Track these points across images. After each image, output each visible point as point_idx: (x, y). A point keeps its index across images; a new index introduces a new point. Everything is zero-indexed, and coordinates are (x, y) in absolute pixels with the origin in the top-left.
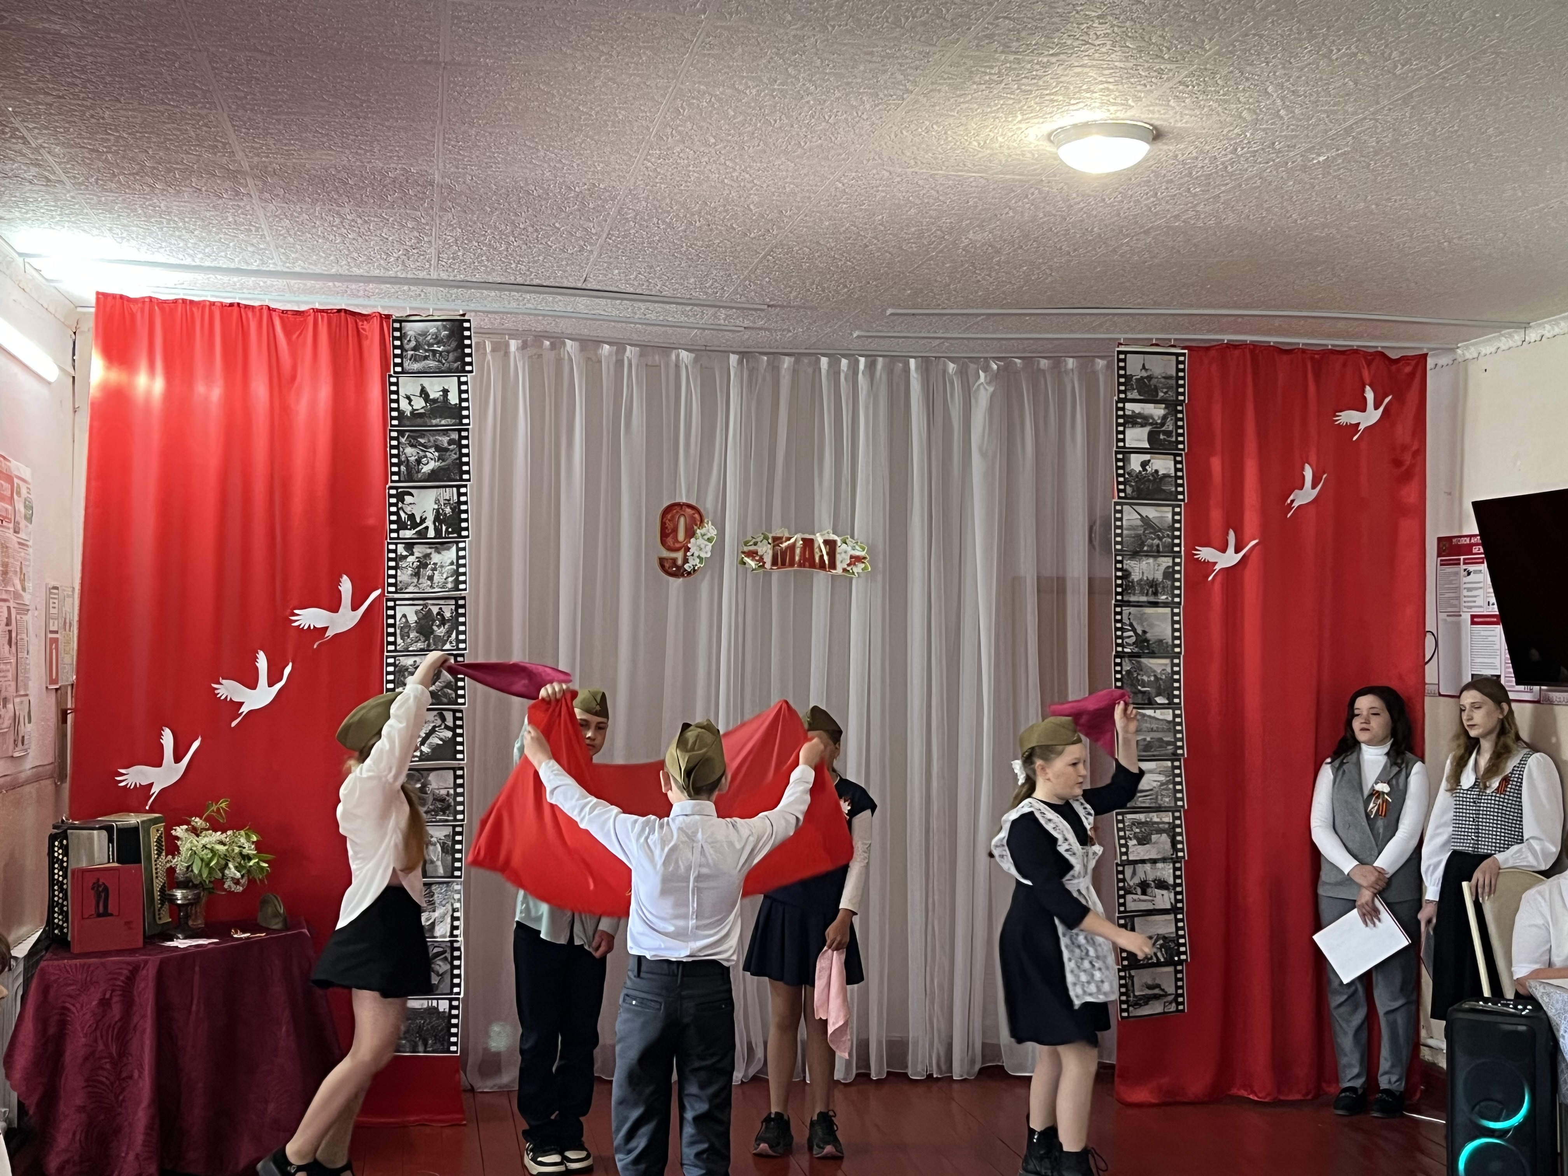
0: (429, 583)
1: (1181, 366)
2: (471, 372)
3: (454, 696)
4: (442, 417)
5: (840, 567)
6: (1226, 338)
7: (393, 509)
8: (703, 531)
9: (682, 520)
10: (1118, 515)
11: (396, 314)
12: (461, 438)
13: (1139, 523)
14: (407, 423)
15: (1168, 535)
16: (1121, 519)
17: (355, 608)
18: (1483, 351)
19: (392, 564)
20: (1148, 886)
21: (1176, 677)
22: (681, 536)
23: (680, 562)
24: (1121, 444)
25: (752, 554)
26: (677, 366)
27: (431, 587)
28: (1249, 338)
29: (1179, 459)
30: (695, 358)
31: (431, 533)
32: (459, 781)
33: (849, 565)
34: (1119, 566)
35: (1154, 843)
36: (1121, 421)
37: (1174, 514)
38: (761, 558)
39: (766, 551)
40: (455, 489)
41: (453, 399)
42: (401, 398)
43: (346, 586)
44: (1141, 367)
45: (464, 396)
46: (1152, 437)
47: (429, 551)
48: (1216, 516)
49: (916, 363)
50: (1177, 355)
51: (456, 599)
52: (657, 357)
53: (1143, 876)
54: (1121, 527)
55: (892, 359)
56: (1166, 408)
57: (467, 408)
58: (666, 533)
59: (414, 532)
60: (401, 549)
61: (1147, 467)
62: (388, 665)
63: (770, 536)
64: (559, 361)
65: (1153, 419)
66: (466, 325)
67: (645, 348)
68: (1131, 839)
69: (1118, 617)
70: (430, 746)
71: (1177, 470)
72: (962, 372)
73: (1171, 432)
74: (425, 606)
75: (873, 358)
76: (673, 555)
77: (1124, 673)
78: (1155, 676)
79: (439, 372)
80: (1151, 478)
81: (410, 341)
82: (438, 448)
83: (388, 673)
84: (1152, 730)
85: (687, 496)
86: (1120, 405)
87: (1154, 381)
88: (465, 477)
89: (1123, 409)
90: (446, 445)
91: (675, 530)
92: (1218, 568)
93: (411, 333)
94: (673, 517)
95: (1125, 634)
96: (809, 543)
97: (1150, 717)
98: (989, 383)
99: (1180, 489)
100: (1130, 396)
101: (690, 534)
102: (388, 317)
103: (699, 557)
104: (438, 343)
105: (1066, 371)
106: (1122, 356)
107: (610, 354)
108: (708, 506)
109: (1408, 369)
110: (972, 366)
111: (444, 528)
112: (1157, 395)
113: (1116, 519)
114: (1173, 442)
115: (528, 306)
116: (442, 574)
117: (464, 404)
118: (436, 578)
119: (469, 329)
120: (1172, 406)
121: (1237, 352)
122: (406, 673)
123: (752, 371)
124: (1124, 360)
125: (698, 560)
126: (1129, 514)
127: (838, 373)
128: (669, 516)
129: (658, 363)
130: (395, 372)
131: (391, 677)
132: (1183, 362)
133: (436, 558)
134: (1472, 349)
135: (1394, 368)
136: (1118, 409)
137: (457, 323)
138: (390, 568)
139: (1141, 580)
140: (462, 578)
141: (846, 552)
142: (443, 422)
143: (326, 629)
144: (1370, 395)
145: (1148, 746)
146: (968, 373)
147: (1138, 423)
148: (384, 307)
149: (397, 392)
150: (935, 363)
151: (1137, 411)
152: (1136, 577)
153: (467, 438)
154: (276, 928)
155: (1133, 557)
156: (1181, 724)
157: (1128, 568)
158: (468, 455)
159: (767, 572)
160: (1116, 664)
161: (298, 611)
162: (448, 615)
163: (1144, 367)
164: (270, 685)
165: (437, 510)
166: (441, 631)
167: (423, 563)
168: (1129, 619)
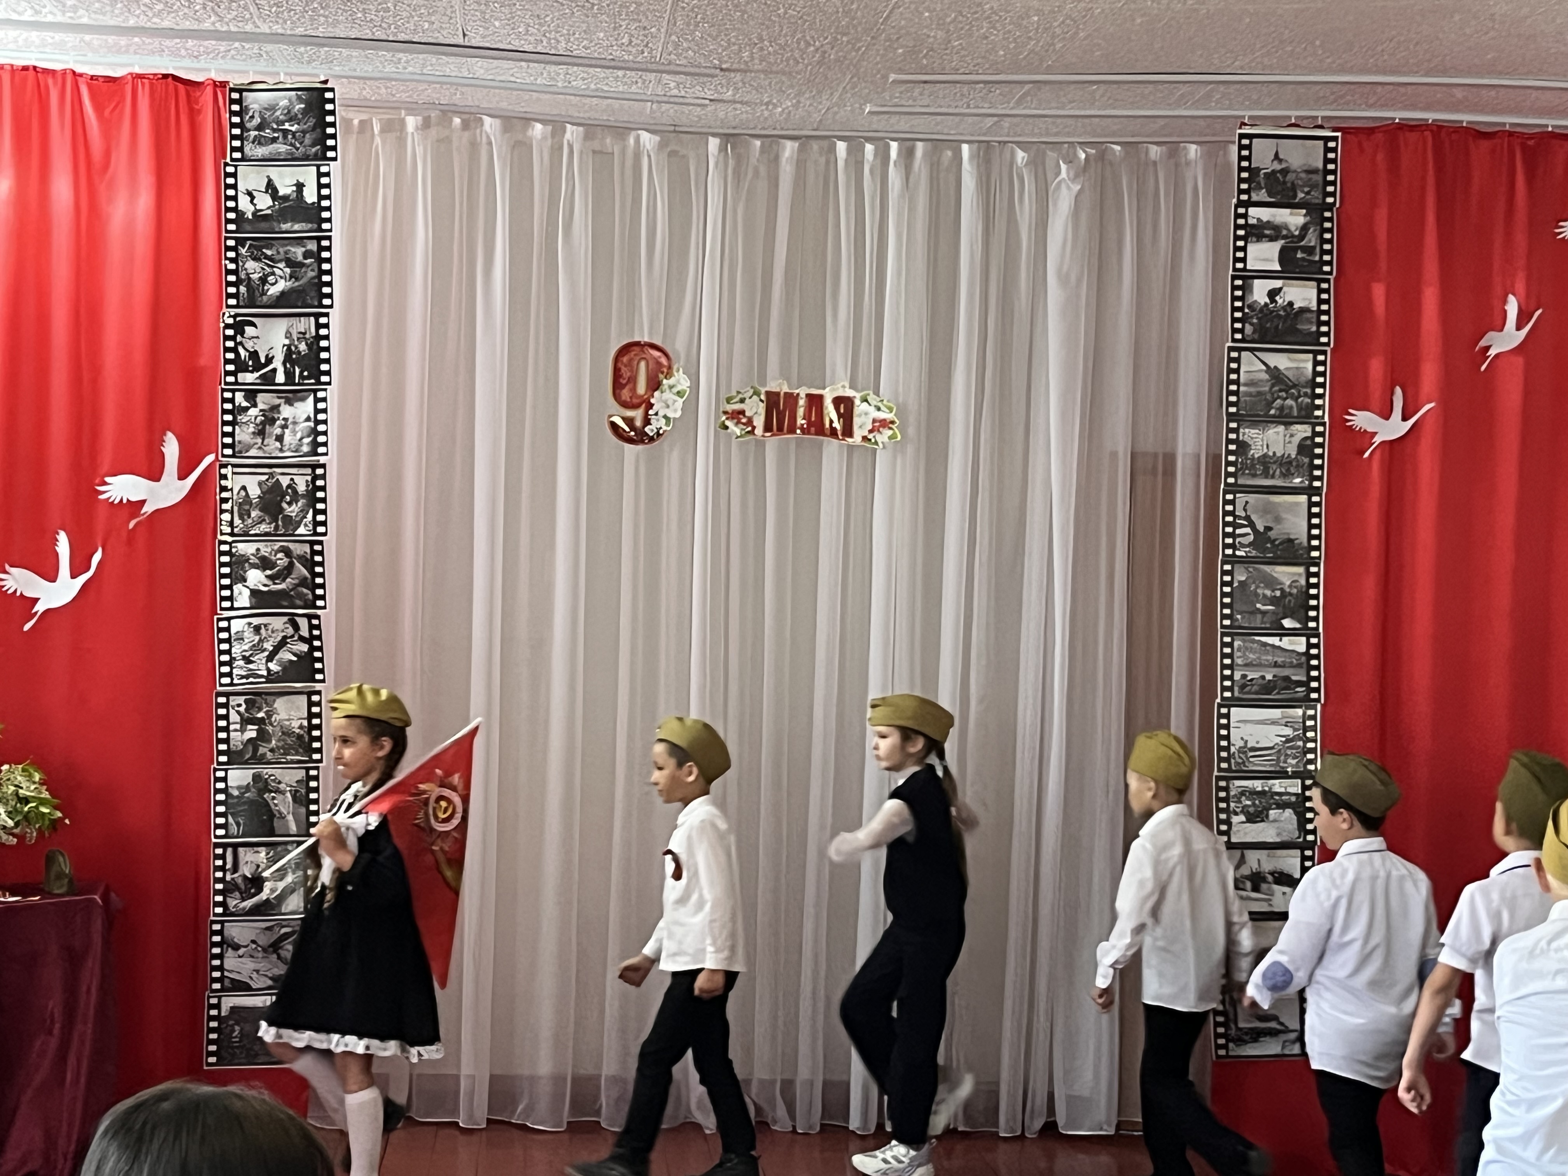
0: (278, 444)
1: (1331, 155)
2: (335, 159)
3: (310, 597)
4: (294, 220)
5: (858, 434)
6: (1398, 115)
7: (229, 344)
8: (672, 381)
9: (643, 364)
10: (1234, 366)
11: (235, 80)
12: (321, 249)
13: (1266, 377)
14: (248, 227)
15: (1306, 394)
16: (1237, 371)
17: (182, 476)
19: (228, 418)
20: (1264, 880)
21: (1313, 591)
22: (641, 389)
23: (638, 423)
24: (1240, 265)
25: (737, 415)
26: (637, 156)
27: (281, 450)
28: (1430, 116)
29: (1324, 286)
30: (660, 142)
31: (280, 378)
32: (315, 710)
33: (871, 431)
34: (1233, 436)
35: (1275, 821)
36: (1241, 233)
37: (1316, 363)
38: (750, 422)
39: (756, 410)
40: (312, 319)
41: (310, 196)
42: (240, 195)
43: (171, 448)
44: (1272, 156)
45: (325, 192)
46: (1285, 256)
47: (278, 401)
48: (1376, 368)
49: (971, 150)
50: (1327, 139)
51: (314, 467)
52: (608, 141)
53: (1255, 866)
54: (1237, 382)
55: (936, 144)
56: (1305, 216)
57: (328, 209)
58: (621, 382)
60: (239, 398)
61: (1277, 298)
62: (222, 553)
63: (763, 390)
64: (474, 145)
66: (328, 95)
67: (591, 129)
68: (1236, 814)
69: (1229, 508)
70: (280, 663)
71: (1320, 302)
72: (1037, 163)
73: (1314, 248)
74: (271, 475)
75: (908, 144)
77: (1236, 584)
78: (1282, 590)
79: (291, 159)
81: (252, 117)
82: (290, 263)
83: (222, 565)
84: (1276, 665)
85: (650, 334)
86: (1241, 211)
87: (1290, 177)
88: (326, 302)
89: (1245, 216)
90: (300, 258)
91: (633, 380)
92: (1377, 440)
93: (255, 106)
94: (631, 360)
95: (1238, 531)
96: (815, 401)
97: (1273, 646)
98: (1073, 180)
99: (1324, 329)
100: (1255, 197)
101: (655, 385)
102: (223, 84)
103: (665, 417)
104: (290, 120)
105: (1188, 163)
106: (1245, 142)
107: (544, 138)
108: (678, 346)
110: (1051, 155)
111: (297, 371)
112: (1295, 196)
113: (1230, 371)
114: (1316, 262)
115: (410, 69)
116: (294, 432)
117: (325, 203)
118: (288, 438)
119: (332, 101)
120: (1316, 211)
121: (1413, 136)
122: (247, 565)
123: (739, 160)
124: (1249, 147)
125: (664, 421)
126: (1251, 363)
127: (860, 163)
128: (625, 359)
129: (610, 151)
130: (232, 160)
131: (226, 570)
132: (1334, 150)
133: (286, 411)
136: (1237, 216)
137: (315, 94)
138: (225, 423)
139: (1265, 456)
140: (322, 439)
141: (866, 414)
142: (297, 227)
143: (143, 502)
145: (1268, 687)
146: (1044, 164)
147: (1266, 236)
148: (218, 71)
149: (234, 187)
150: (997, 151)
151: (1265, 219)
152: (1256, 451)
153: (328, 249)
154: (57, 892)
155: (1254, 424)
156: (1317, 657)
157: (1246, 438)
158: (329, 272)
159: (756, 440)
160: (1225, 573)
161: (107, 479)
162: (301, 488)
163: (1277, 157)
164: (73, 576)
165: (289, 347)
166: (292, 510)
167: (270, 418)
168: (1245, 510)
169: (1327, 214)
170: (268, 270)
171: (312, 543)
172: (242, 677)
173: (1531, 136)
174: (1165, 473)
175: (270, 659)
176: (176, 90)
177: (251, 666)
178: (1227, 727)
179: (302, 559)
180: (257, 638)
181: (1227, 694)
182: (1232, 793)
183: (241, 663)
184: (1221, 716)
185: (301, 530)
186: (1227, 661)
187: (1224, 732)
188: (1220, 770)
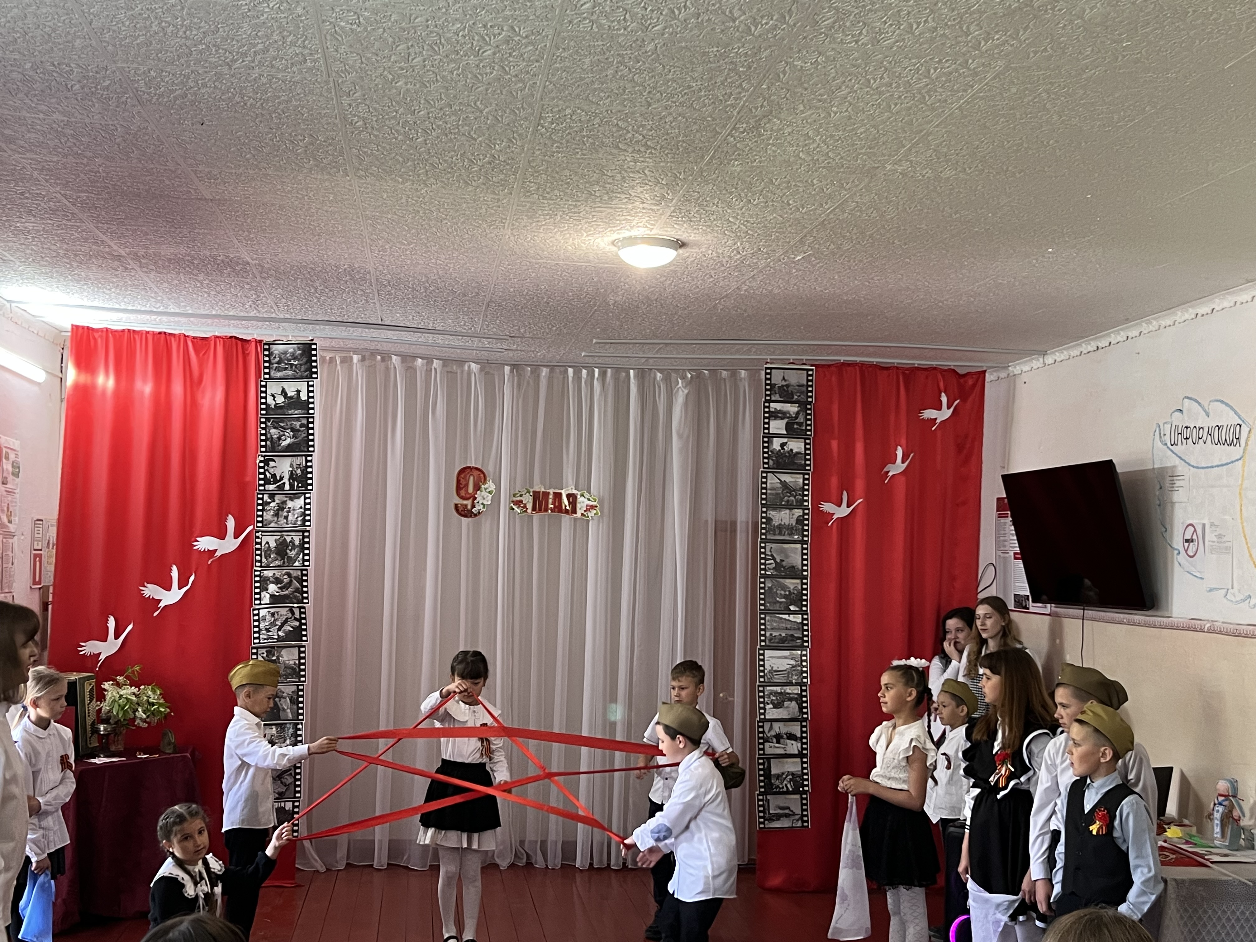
0: (285, 521)
1: (810, 378)
2: (316, 378)
3: (301, 598)
4: (295, 409)
5: (579, 512)
6: (842, 359)
7: (262, 470)
8: (486, 486)
9: (472, 478)
10: (764, 480)
11: (266, 339)
12: (309, 423)
13: (779, 485)
14: (272, 413)
15: (800, 494)
16: (766, 483)
17: (236, 537)
18: (1024, 370)
19: (260, 507)
20: (782, 737)
21: (805, 592)
22: (471, 490)
23: (469, 507)
24: (766, 431)
25: (518, 503)
26: (469, 375)
27: (287, 524)
28: (858, 359)
29: (808, 441)
30: (480, 368)
31: (287, 487)
32: (302, 655)
33: (585, 511)
34: (764, 515)
35: (787, 707)
36: (767, 415)
37: (804, 479)
38: (525, 506)
39: (528, 500)
40: (304, 458)
41: (304, 397)
42: (268, 396)
43: (231, 523)
44: (782, 378)
45: (311, 394)
46: (788, 427)
47: (285, 499)
48: (834, 481)
49: (634, 373)
50: (808, 370)
51: (303, 532)
52: (455, 367)
53: (778, 730)
54: (766, 488)
55: (617, 370)
56: (798, 407)
57: (313, 403)
58: (460, 487)
59: (275, 486)
61: (785, 447)
62: (256, 576)
63: (531, 490)
64: (387, 369)
65: (790, 414)
66: (314, 347)
68: (768, 704)
69: (763, 550)
70: (284, 632)
71: (806, 449)
72: (667, 379)
73: (802, 423)
74: (282, 536)
75: (604, 370)
76: (465, 502)
77: (766, 589)
78: (789, 591)
79: (295, 378)
80: (787, 454)
81: (275, 357)
82: (293, 430)
83: (256, 582)
84: (787, 629)
85: (476, 463)
86: (767, 404)
87: (790, 389)
88: (311, 449)
89: (769, 407)
90: (298, 427)
91: (467, 485)
92: (835, 517)
93: (276, 352)
94: (465, 476)
96: (558, 496)
97: (785, 619)
98: (685, 387)
99: (808, 462)
100: (773, 398)
101: (477, 488)
102: (261, 341)
103: (482, 504)
104: (294, 359)
105: (741, 379)
106: (768, 371)
107: (423, 365)
108: (489, 469)
109: (970, 382)
110: (674, 375)
111: (296, 484)
112: (793, 398)
113: (763, 483)
114: (803, 430)
115: (355, 334)
116: (294, 515)
117: (311, 400)
118: (290, 518)
119: (315, 350)
120: (803, 405)
121: (850, 369)
122: (268, 582)
123: (520, 377)
124: (770, 374)
125: (482, 506)
126: (772, 479)
127: (580, 379)
128: (462, 476)
129: (455, 372)
130: (264, 379)
131: (257, 585)
132: (812, 375)
133: (290, 504)
134: (1018, 368)
135: (962, 381)
136: (765, 407)
137: (308, 346)
138: (258, 510)
139: (780, 524)
140: (307, 518)
141: (583, 502)
142: (296, 412)
143: (216, 550)
144: (944, 399)
145: (783, 640)
146: (670, 380)
147: (779, 417)
148: (257, 334)
149: (265, 392)
150: (648, 373)
151: (778, 409)
152: (776, 523)
153: (313, 423)
154: (167, 751)
155: (774, 509)
156: (807, 625)
157: (771, 516)
158: (313, 434)
159: (529, 516)
160: (761, 583)
161: (198, 539)
162: (297, 542)
163: (784, 378)
164: (180, 588)
165: (292, 471)
166: (292, 554)
167: (281, 507)
168: (771, 551)
169: (809, 407)
170: (282, 433)
171: (302, 570)
172: (265, 639)
173: (907, 369)
174: (731, 532)
175: (279, 630)
176: (237, 344)
177: (269, 633)
178: (763, 660)
179: (296, 578)
180: (273, 619)
181: (763, 644)
182: (766, 694)
183: (264, 632)
184: (760, 654)
185: (297, 564)
186: (763, 627)
187: (762, 663)
188: (760, 682)
